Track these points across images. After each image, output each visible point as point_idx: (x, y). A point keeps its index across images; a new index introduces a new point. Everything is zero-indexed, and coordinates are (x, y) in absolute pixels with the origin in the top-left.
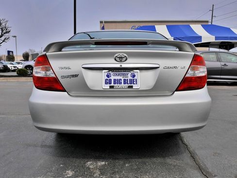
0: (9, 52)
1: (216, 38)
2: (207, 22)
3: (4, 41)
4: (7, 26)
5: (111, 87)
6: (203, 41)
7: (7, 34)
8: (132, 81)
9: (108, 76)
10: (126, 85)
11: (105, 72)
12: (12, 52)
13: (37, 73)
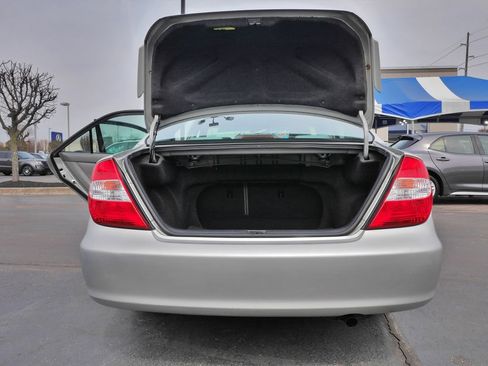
0: (54, 134)
1: (473, 105)
2: (454, 70)
3: (44, 116)
4: (50, 87)
6: (445, 111)
7: (50, 103)
12: (61, 134)
13: (96, 192)
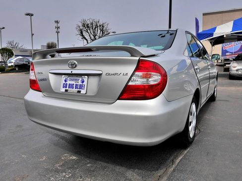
4: (108, 28)
5: (66, 91)
8: (81, 87)
9: (65, 81)
10: (77, 89)
11: (64, 77)
